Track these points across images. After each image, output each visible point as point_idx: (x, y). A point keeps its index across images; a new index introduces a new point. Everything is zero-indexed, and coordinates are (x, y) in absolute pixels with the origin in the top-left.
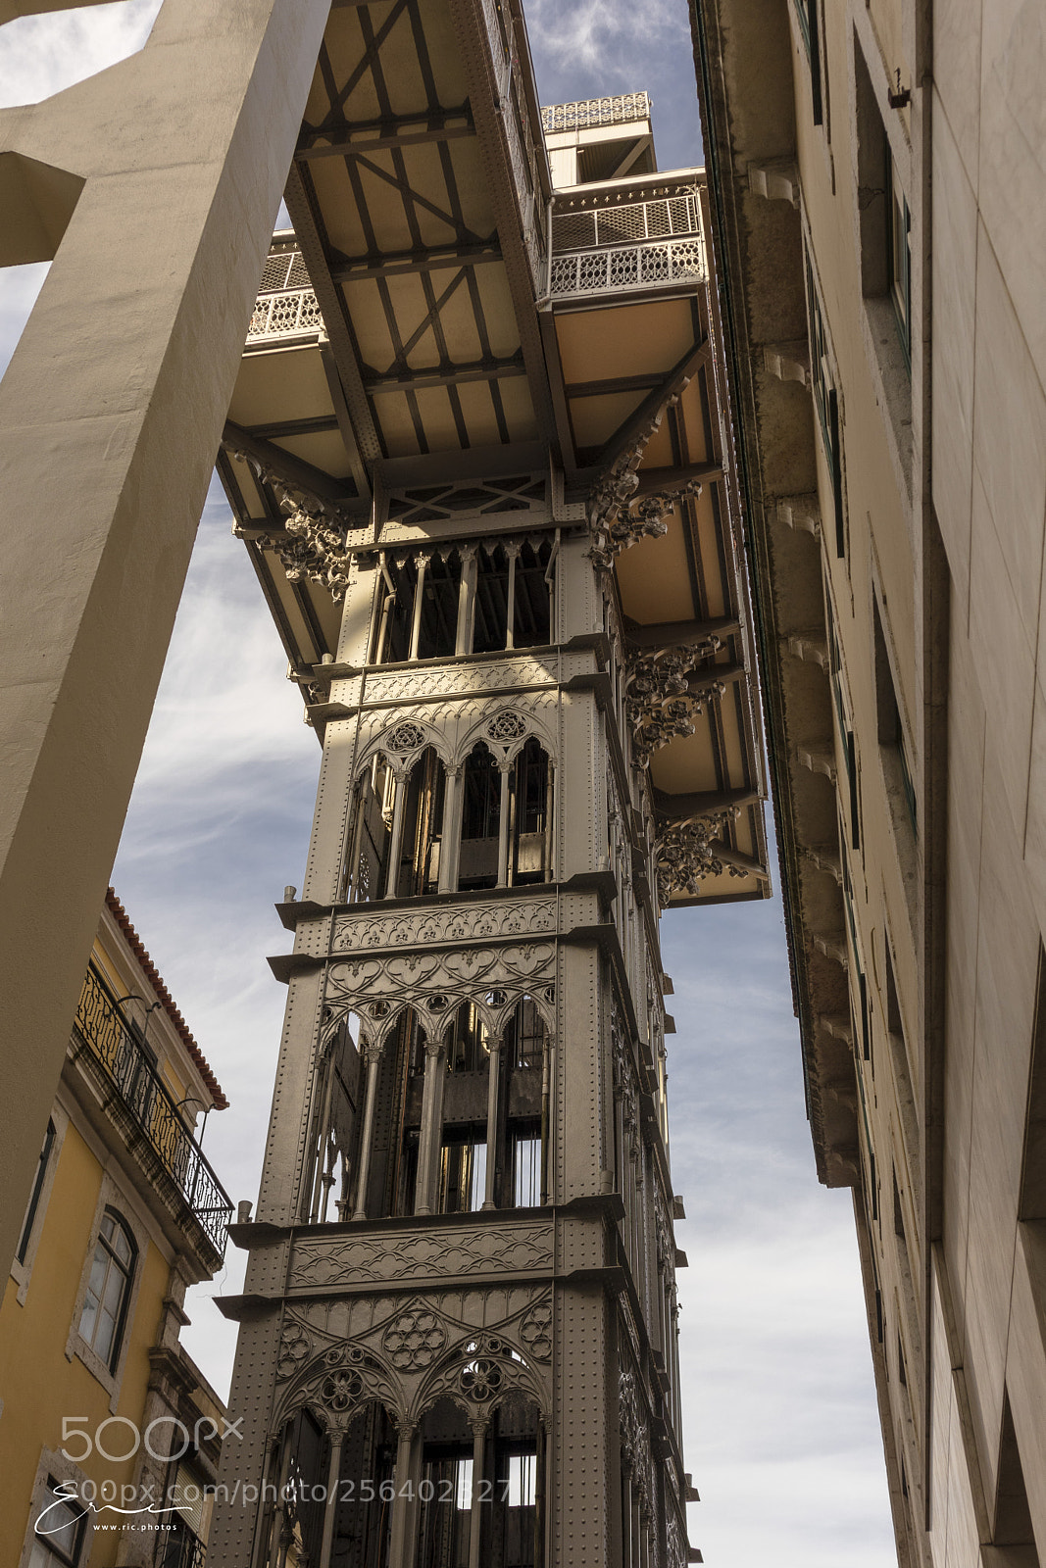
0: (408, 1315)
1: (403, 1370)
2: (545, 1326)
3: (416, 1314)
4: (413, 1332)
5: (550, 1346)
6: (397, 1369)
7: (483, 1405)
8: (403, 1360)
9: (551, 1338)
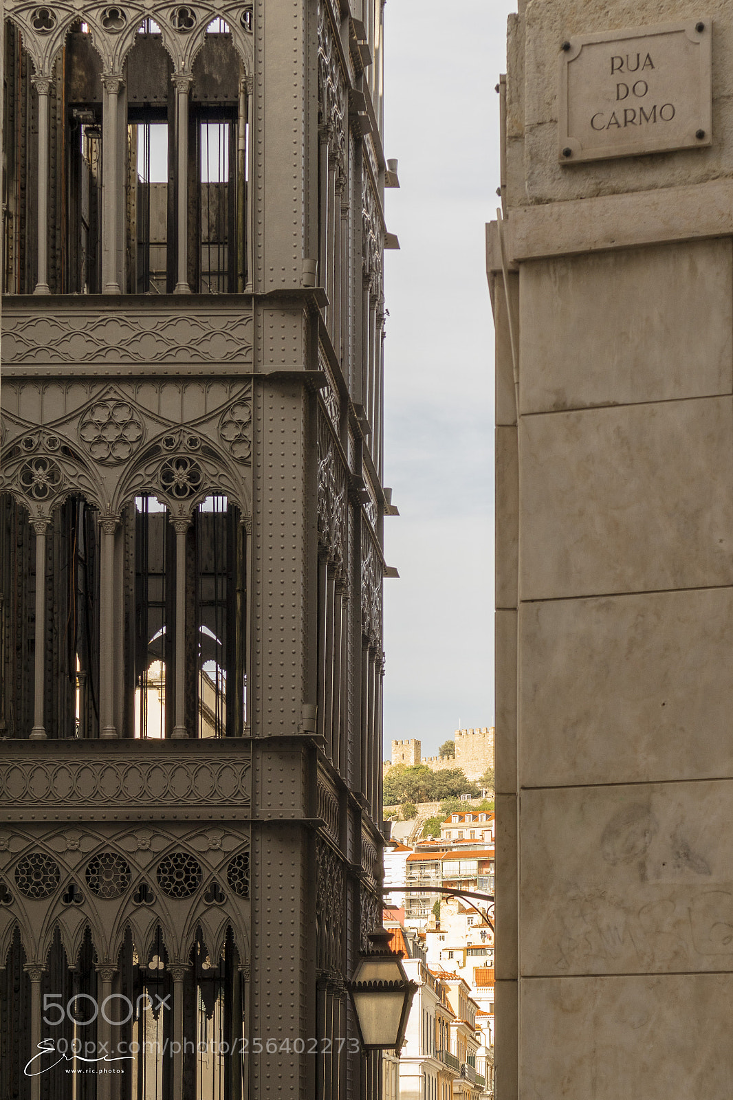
0: (102, 404)
1: (102, 462)
2: (245, 425)
3: (112, 403)
4: (110, 423)
5: (249, 447)
6: (95, 460)
7: (184, 503)
8: (100, 452)
9: (251, 439)
